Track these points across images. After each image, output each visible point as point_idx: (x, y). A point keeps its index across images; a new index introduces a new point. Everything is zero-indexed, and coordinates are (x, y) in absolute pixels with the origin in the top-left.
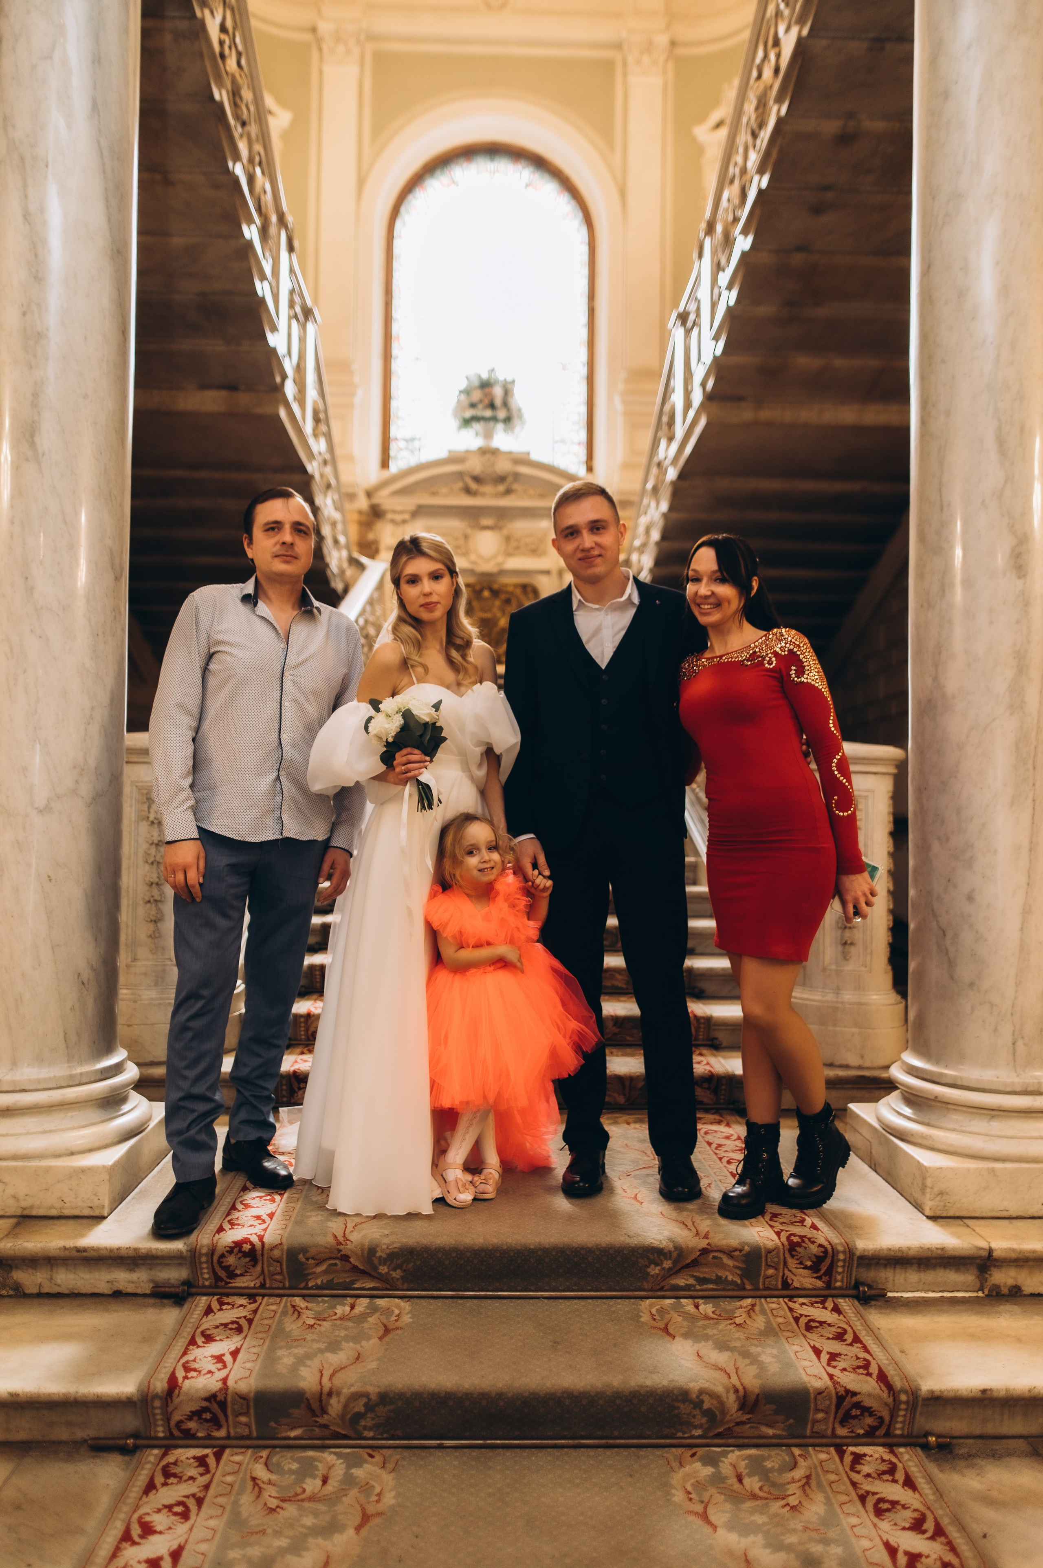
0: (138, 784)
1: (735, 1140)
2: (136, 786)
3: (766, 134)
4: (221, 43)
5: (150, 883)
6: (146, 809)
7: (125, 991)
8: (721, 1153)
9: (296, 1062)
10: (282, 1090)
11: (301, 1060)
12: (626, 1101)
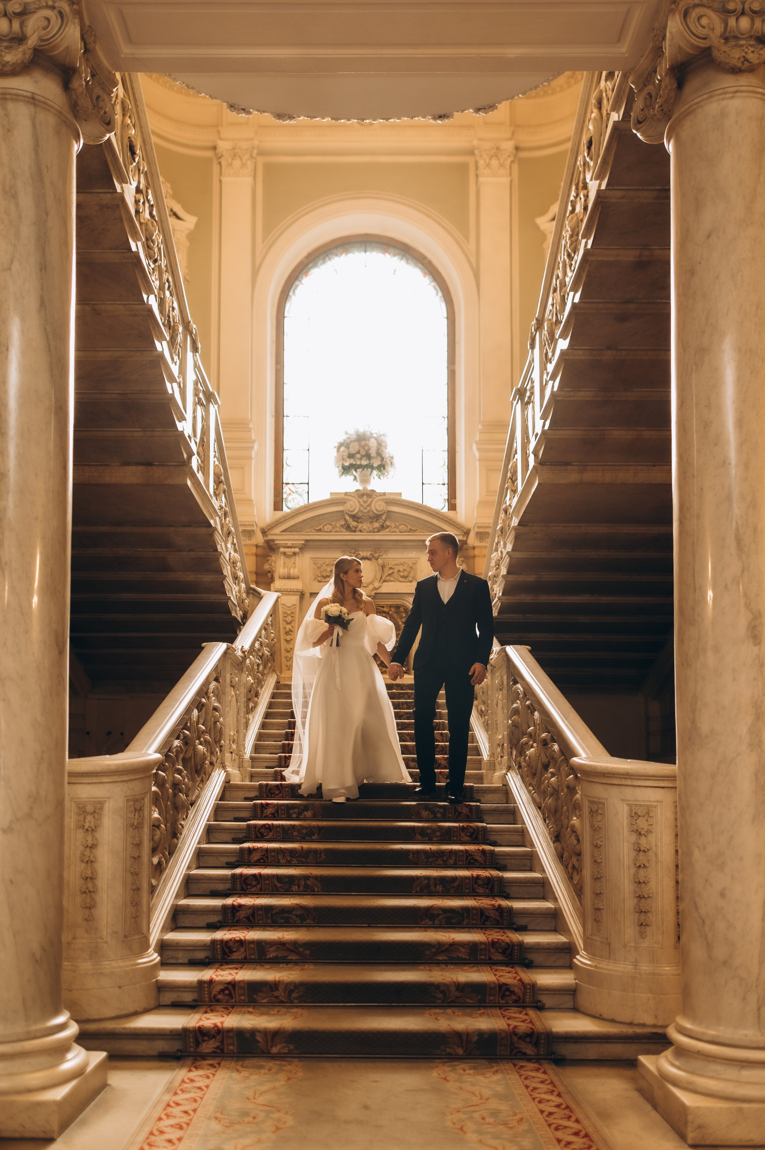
0: (76, 800)
1: (548, 1084)
3: (578, 257)
4: (137, 202)
5: (85, 878)
6: (82, 820)
7: (66, 963)
8: (535, 1095)
9: (201, 1019)
10: (190, 1043)
11: (205, 1018)
12: (464, 1052)
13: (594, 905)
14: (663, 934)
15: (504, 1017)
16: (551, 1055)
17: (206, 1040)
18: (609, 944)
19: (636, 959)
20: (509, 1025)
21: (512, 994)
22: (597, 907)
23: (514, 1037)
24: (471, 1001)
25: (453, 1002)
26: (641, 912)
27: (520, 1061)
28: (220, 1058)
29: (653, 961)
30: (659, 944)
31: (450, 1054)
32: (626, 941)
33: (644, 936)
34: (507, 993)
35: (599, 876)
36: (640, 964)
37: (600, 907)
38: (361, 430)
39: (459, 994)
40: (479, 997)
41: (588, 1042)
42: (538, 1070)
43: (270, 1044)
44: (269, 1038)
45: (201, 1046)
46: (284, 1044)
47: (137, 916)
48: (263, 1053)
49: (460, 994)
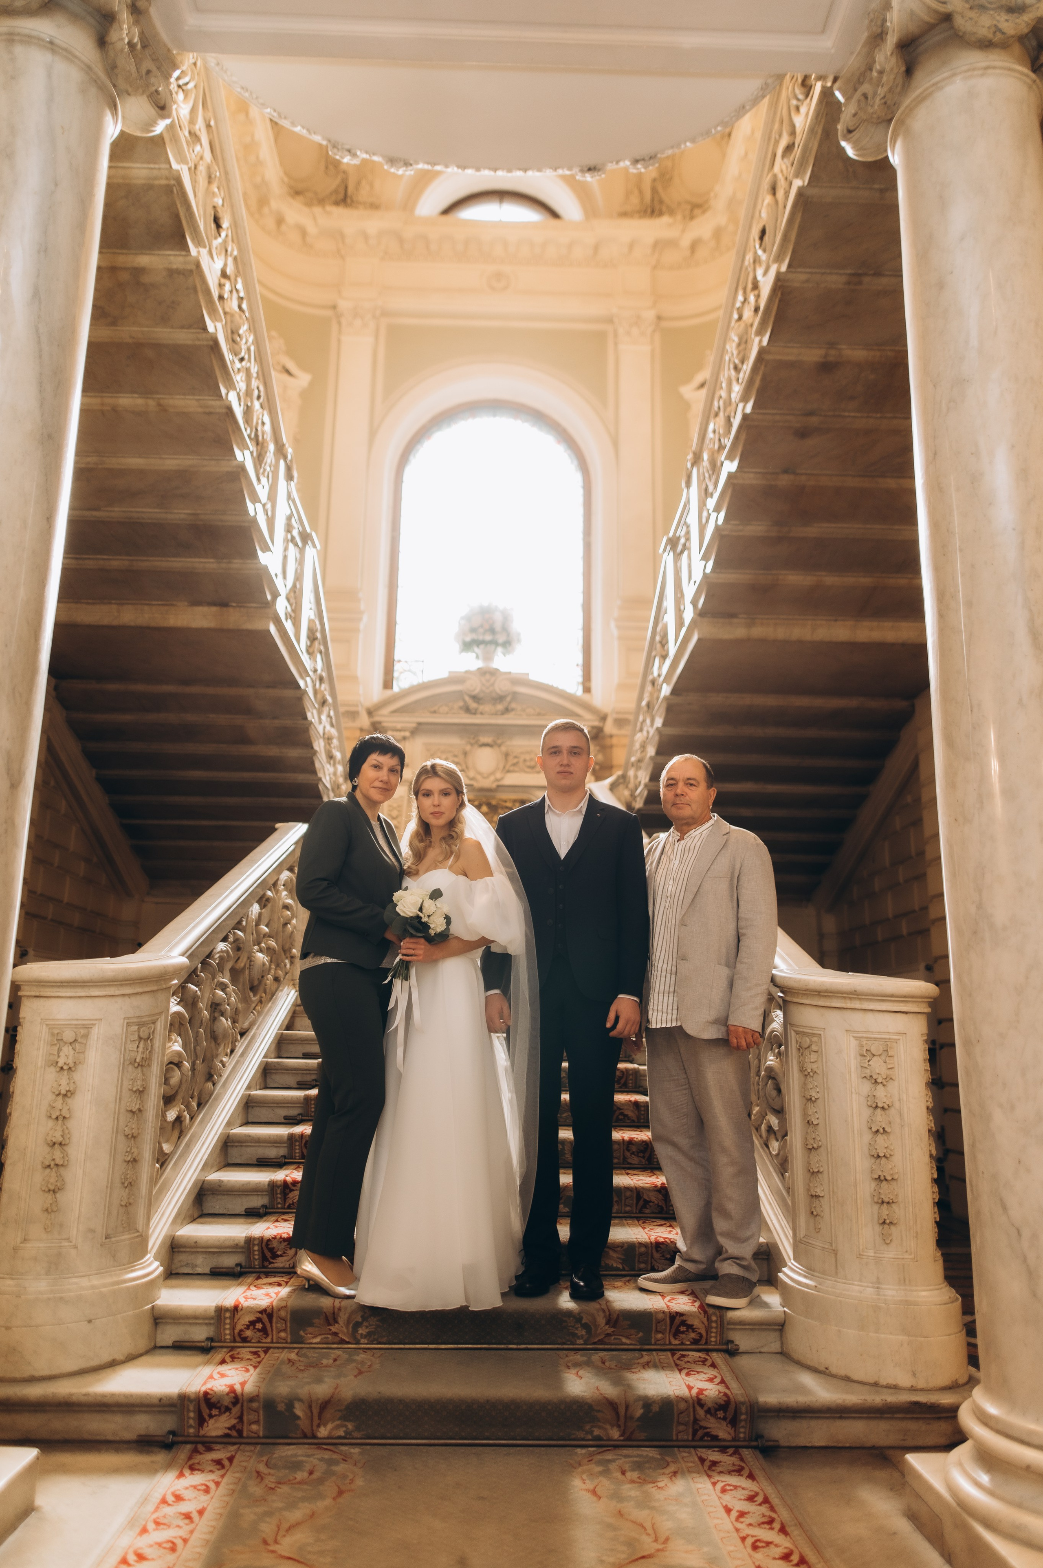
0: (48, 1023)
2: (47, 1025)
5: (52, 1143)
6: (56, 1053)
10: (189, 1418)
11: (218, 1373)
12: (621, 1436)
13: (808, 1190)
14: (916, 1237)
15: (680, 1371)
16: (756, 1440)
17: (216, 1415)
18: (835, 1252)
19: (878, 1278)
20: (690, 1388)
21: (690, 1330)
22: (814, 1194)
23: (698, 1408)
24: (628, 1341)
25: (601, 1342)
26: (883, 1202)
27: (709, 1452)
28: (236, 1447)
29: (905, 1281)
30: (911, 1254)
31: (599, 1438)
32: (861, 1248)
33: (888, 1241)
34: (683, 1329)
35: (815, 1146)
36: (883, 1286)
37: (820, 1193)
38: (485, 604)
39: (611, 1330)
40: (641, 1334)
41: (811, 1417)
42: (739, 1471)
43: (316, 1421)
44: (316, 1411)
45: (206, 1424)
46: (338, 1422)
47: (130, 1204)
48: (305, 1436)
49: (613, 1329)
